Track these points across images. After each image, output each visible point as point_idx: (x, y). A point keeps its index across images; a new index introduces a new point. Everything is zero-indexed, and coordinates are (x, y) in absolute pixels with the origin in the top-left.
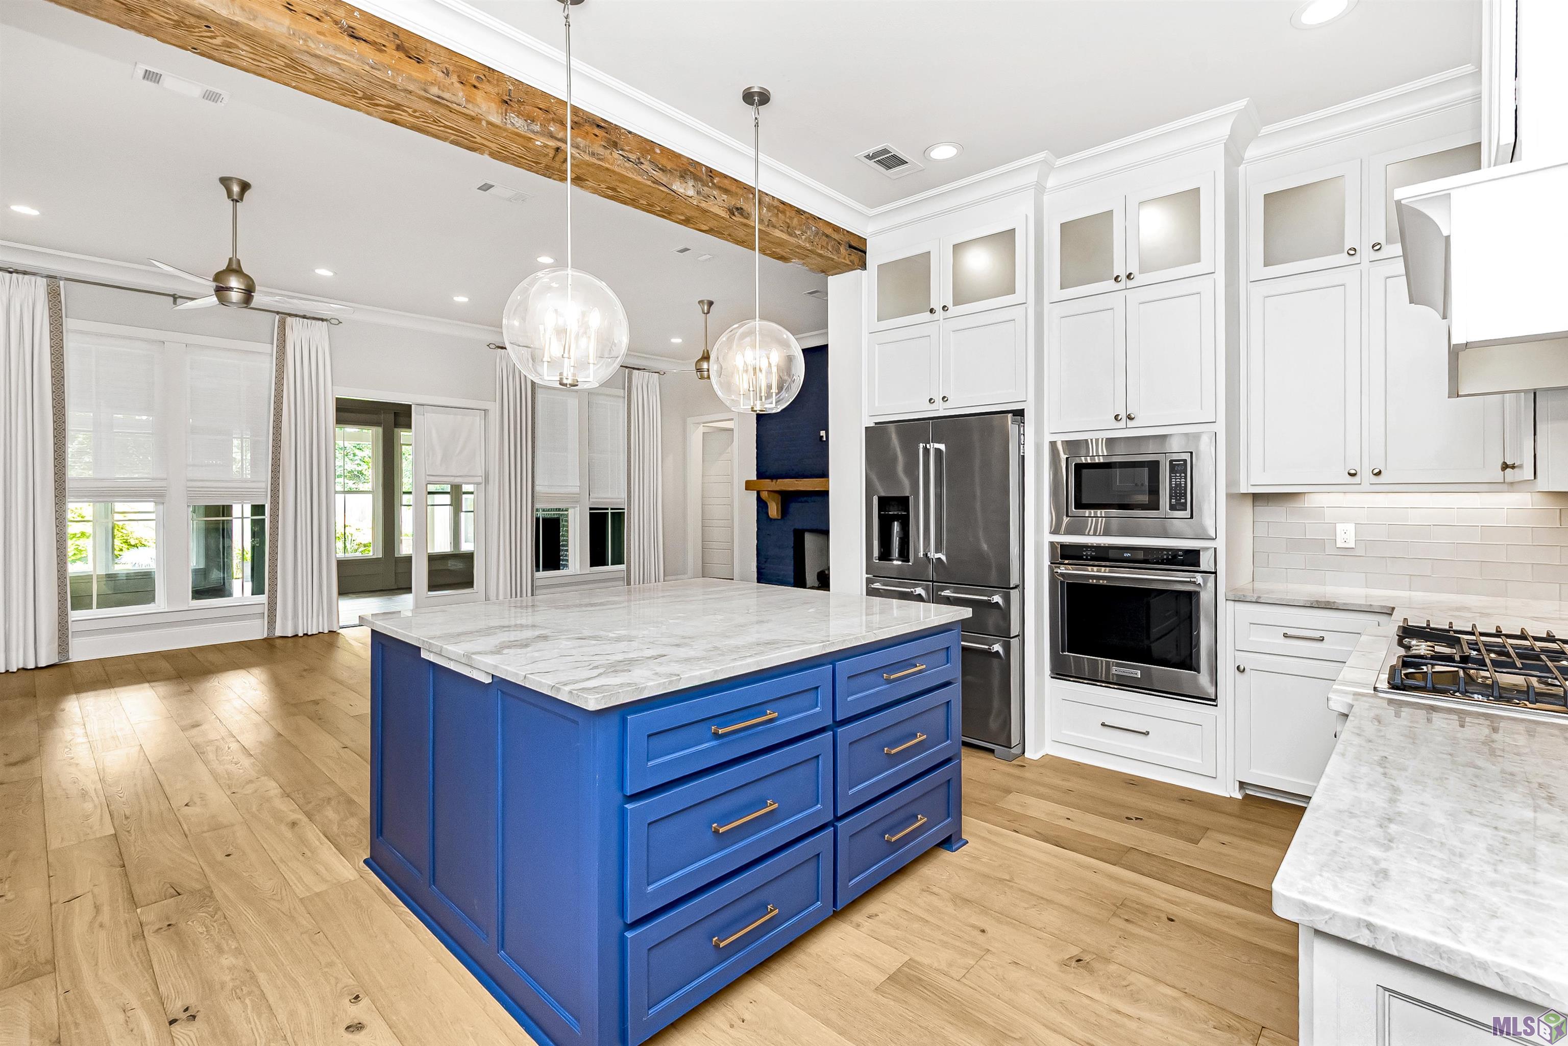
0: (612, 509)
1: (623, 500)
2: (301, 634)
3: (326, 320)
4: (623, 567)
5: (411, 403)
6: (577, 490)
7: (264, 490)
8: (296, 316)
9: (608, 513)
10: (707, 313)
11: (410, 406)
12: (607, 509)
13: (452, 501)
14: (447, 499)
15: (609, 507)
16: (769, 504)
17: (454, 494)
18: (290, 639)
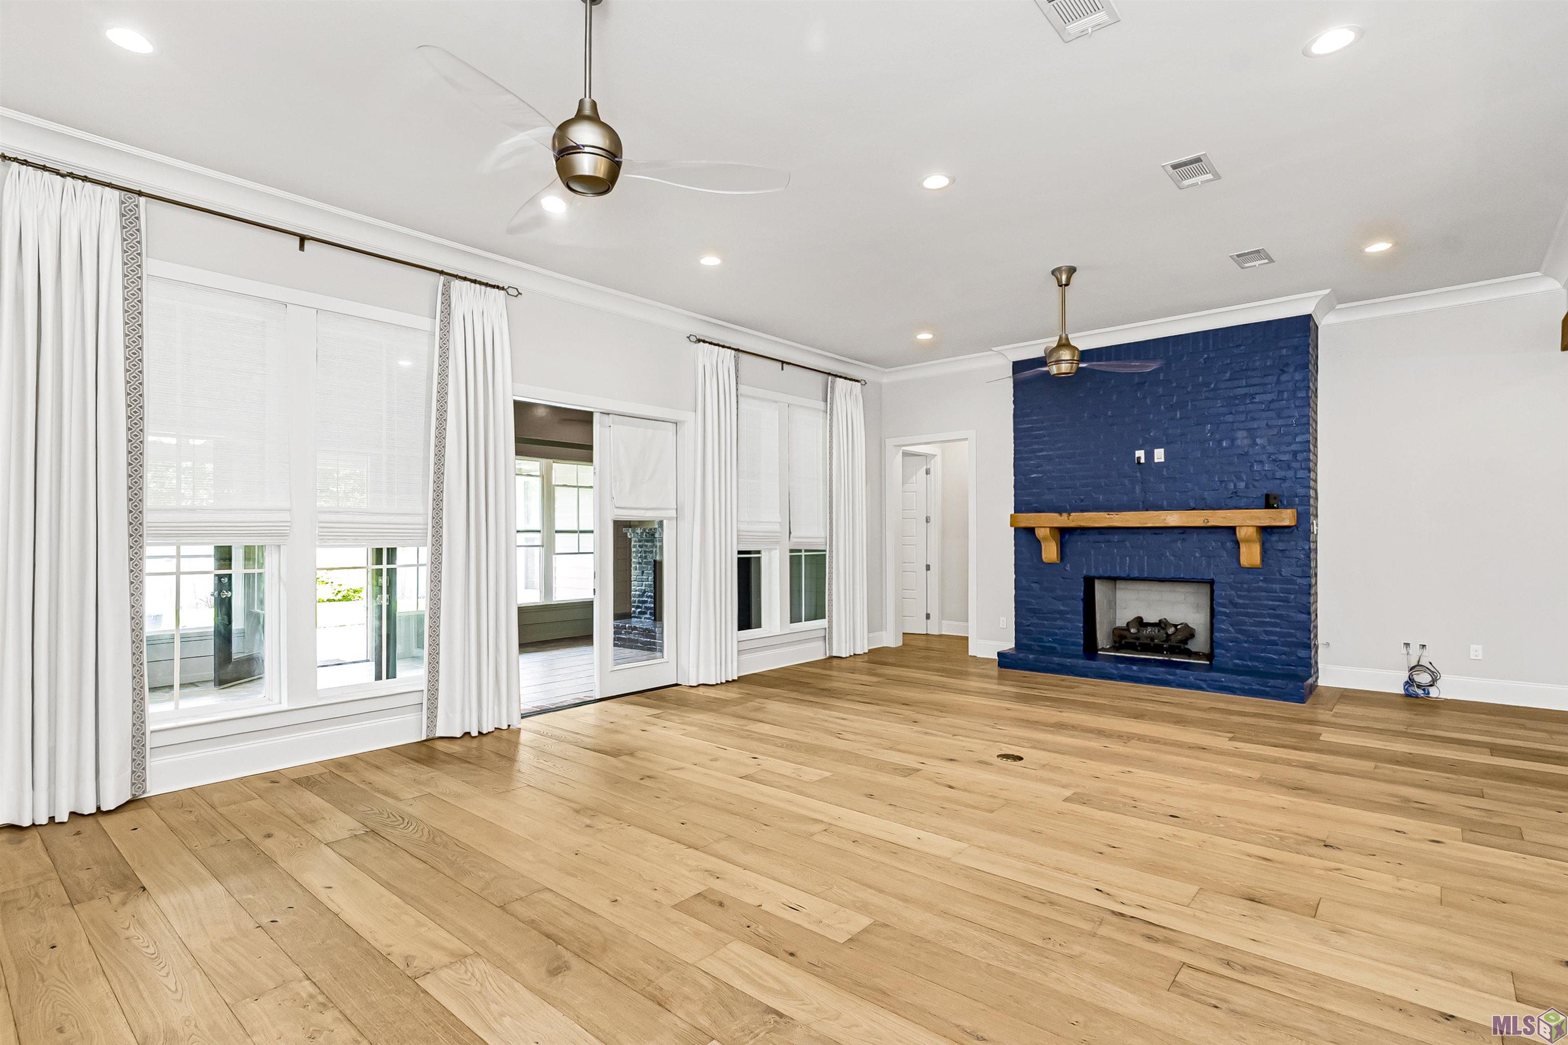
0: (806, 551)
1: (823, 540)
2: (475, 733)
3: (503, 289)
4: (822, 623)
5: (592, 410)
6: (777, 527)
7: (422, 527)
8: (465, 279)
9: (801, 555)
10: (1066, 285)
11: (591, 414)
12: (800, 551)
13: (543, 542)
14: (537, 539)
15: (803, 548)
16: (1042, 544)
17: (545, 534)
18: (459, 742)
